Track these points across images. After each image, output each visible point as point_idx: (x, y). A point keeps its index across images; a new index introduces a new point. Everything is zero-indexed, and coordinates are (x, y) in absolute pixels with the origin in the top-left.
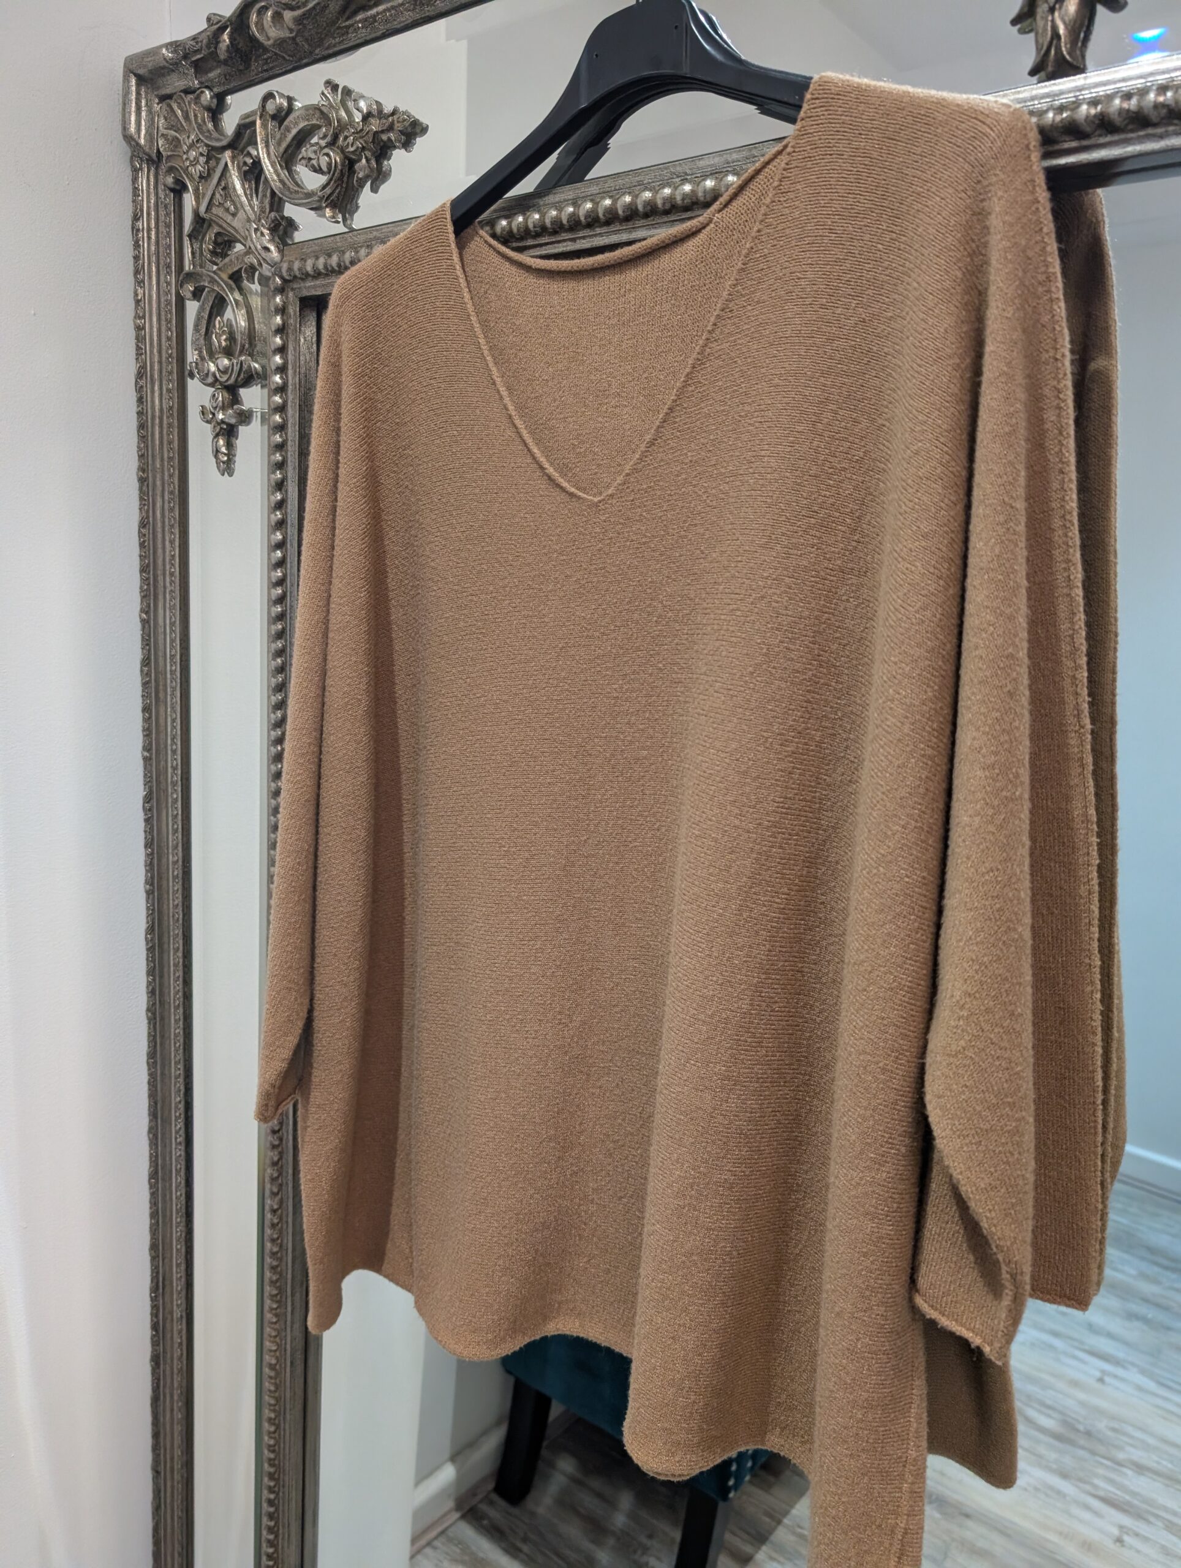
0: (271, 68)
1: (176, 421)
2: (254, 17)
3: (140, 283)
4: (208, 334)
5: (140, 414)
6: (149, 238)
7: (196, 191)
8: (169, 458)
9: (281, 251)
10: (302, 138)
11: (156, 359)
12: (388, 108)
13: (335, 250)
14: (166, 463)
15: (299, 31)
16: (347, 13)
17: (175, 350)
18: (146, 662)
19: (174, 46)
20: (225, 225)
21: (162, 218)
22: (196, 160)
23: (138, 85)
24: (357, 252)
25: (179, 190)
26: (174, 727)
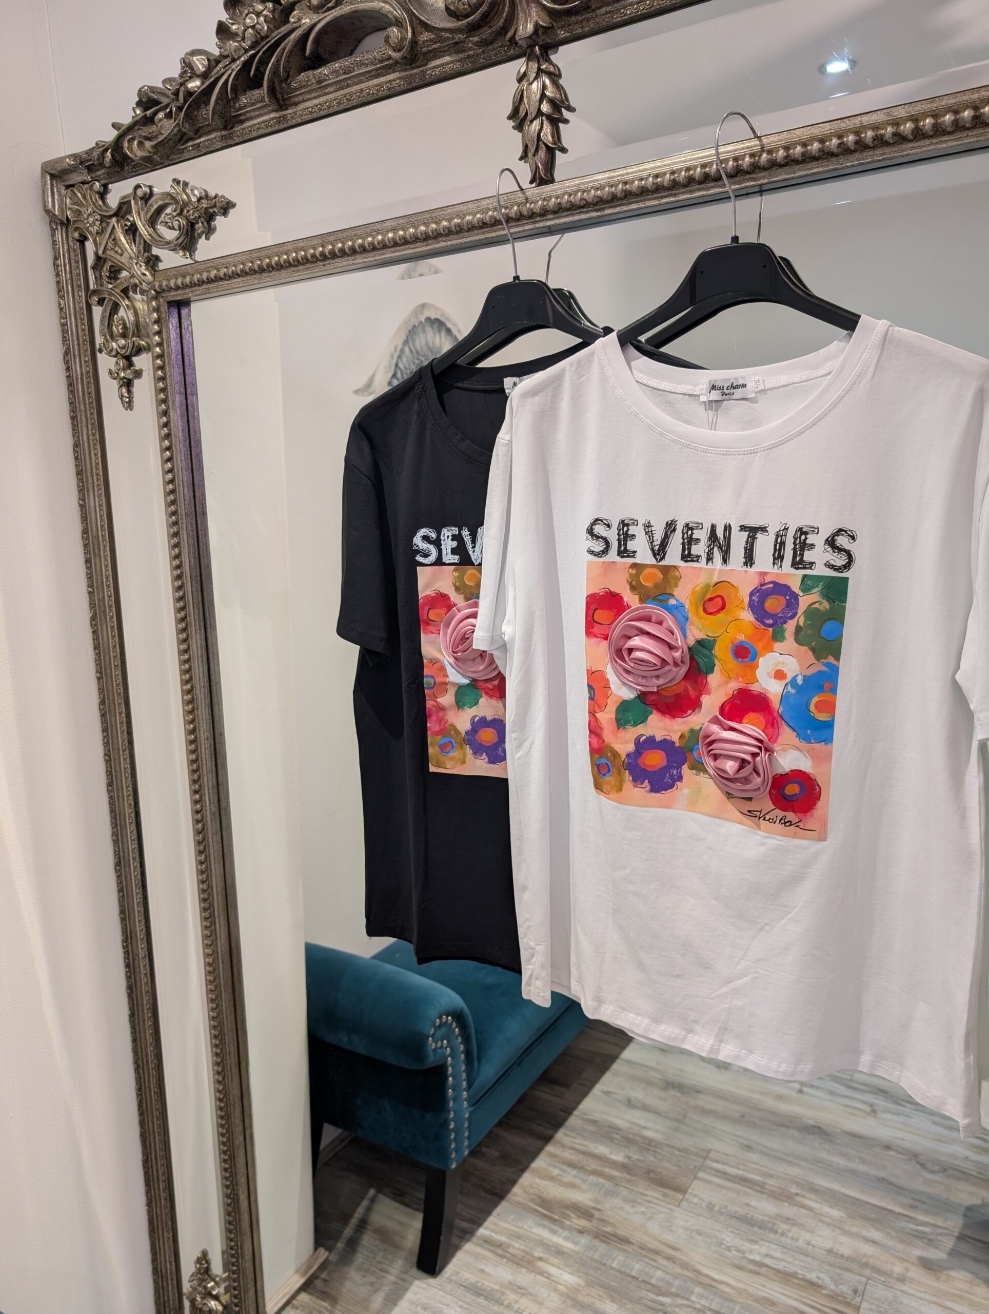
0: (137, 171)
1: (92, 380)
2: (126, 145)
3: (62, 297)
4: (110, 326)
5: (68, 377)
6: (65, 270)
7: (95, 241)
8: (89, 403)
9: (153, 275)
10: (160, 210)
11: (76, 343)
12: (212, 193)
13: (188, 274)
14: (88, 406)
15: (154, 153)
16: (182, 142)
17: (88, 337)
18: (85, 531)
19: (74, 156)
20: (116, 261)
21: (73, 257)
22: (94, 223)
23: (51, 179)
24: (201, 275)
25: (82, 240)
26: (107, 570)
